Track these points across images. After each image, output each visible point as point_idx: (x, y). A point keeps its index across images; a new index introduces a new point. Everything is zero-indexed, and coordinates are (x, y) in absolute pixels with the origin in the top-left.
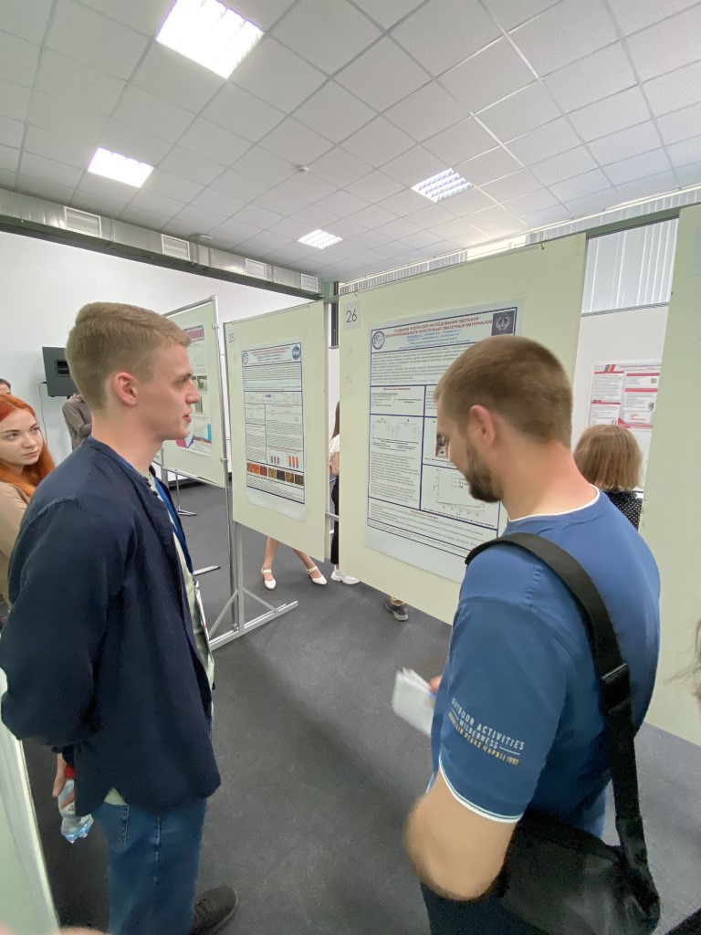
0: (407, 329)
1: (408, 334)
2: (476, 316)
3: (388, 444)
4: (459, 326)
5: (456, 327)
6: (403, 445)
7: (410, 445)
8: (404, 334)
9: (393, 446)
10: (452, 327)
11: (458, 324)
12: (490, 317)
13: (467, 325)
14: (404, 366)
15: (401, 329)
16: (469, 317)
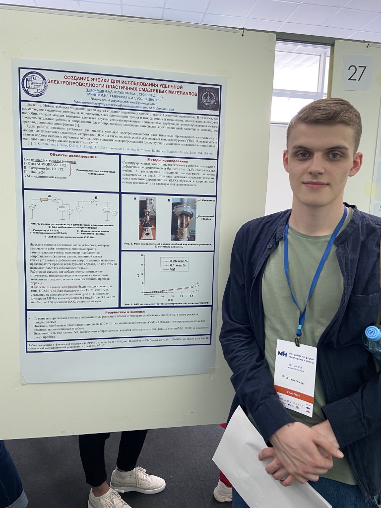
0: (87, 79)
1: (88, 85)
2: (180, 84)
3: (61, 230)
4: (160, 91)
5: (157, 91)
6: (89, 230)
7: (100, 229)
8: (80, 84)
9: (72, 232)
10: (150, 90)
11: (159, 88)
12: (195, 89)
13: (170, 92)
14: (83, 126)
15: (76, 76)
16: (173, 84)
